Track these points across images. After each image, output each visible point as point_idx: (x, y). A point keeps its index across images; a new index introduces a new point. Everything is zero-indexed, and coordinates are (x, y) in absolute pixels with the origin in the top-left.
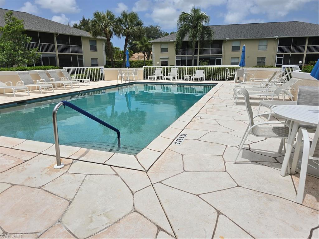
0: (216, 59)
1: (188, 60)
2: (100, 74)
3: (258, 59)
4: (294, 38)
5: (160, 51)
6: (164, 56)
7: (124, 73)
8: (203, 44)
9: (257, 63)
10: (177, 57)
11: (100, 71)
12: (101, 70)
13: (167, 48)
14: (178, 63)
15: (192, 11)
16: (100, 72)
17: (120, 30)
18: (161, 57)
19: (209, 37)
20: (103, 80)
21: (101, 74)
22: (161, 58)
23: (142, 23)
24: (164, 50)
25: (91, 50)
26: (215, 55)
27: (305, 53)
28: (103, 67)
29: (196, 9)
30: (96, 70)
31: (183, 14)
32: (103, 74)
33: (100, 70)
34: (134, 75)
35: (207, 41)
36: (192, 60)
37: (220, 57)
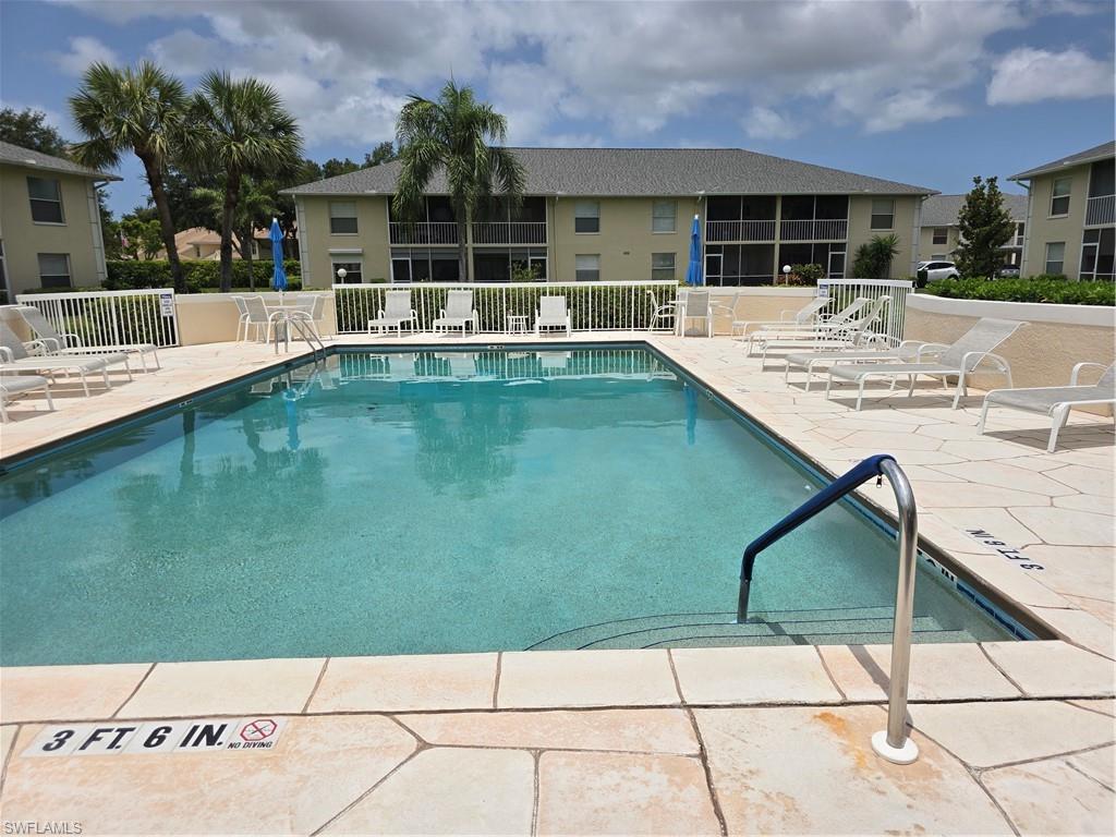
0: (530, 258)
1: (433, 262)
2: (159, 317)
3: (653, 260)
4: (748, 198)
5: (328, 227)
6: (346, 245)
7: (271, 311)
8: (490, 208)
9: (653, 270)
10: (394, 252)
11: (158, 306)
12: (162, 302)
13: (353, 216)
14: (401, 273)
15: (445, 95)
16: (158, 312)
17: (209, 147)
18: (332, 250)
19: (509, 184)
20: (174, 342)
21: (165, 318)
22: (332, 255)
23: (293, 124)
24: (343, 226)
25: (35, 220)
26: (525, 245)
27: (777, 242)
28: (171, 291)
29: (459, 91)
30: (138, 303)
31: (416, 104)
32: (171, 318)
33: (157, 303)
34: (314, 318)
35: (496, 197)
36: (457, 261)
37: (543, 252)
